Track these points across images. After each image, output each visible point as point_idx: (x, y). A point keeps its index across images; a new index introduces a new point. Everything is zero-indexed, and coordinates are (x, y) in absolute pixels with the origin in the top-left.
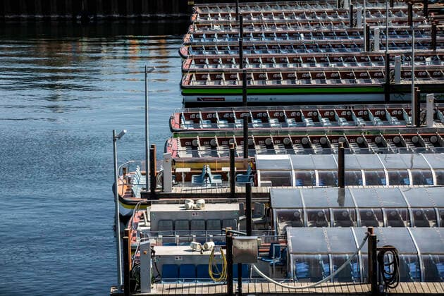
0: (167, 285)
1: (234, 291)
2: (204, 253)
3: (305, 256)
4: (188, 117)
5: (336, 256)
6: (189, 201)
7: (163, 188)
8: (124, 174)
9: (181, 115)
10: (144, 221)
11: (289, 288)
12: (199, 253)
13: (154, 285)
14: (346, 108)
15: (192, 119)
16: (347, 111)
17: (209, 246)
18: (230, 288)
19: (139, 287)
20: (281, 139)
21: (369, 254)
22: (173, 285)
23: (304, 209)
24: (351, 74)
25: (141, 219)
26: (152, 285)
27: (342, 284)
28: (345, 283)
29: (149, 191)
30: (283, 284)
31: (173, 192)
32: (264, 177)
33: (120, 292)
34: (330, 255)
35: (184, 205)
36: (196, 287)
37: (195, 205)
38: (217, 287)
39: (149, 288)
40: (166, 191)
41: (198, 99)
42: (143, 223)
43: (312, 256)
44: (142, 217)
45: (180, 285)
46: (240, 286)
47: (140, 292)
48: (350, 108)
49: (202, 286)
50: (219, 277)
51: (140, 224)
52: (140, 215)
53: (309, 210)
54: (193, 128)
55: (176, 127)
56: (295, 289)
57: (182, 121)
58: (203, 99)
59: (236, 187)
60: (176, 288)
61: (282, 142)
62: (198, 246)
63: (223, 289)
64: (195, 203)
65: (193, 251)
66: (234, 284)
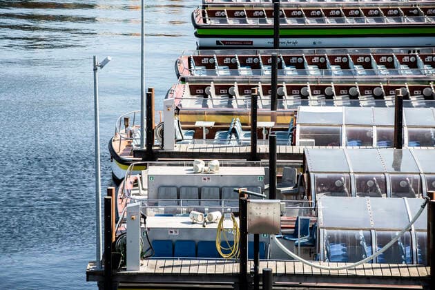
0: (161, 263)
1: (248, 271)
2: (208, 226)
3: (340, 231)
4: (198, 61)
5: (381, 233)
6: (199, 163)
7: (163, 145)
8: (127, 126)
9: (189, 59)
10: (139, 189)
11: (321, 269)
12: (201, 226)
13: (145, 262)
14: (410, 52)
15: (204, 65)
16: (410, 56)
17: (214, 218)
18: (243, 267)
19: (124, 264)
20: (322, 89)
21: (428, 231)
22: (169, 263)
23: (352, 174)
24: (414, 11)
25: (134, 186)
26: (141, 262)
27: (391, 265)
28: (396, 265)
29: (145, 148)
30: (313, 264)
31: (176, 150)
32: (305, 134)
33: (99, 269)
34: (373, 231)
35: (192, 168)
36: (198, 265)
37: (207, 168)
38: (227, 265)
39: (138, 265)
40: (167, 148)
41: (218, 42)
42: (137, 192)
43: (349, 232)
44: (135, 184)
45: (178, 262)
46: (256, 264)
47: (125, 269)
48: (414, 52)
49: (207, 264)
50: (229, 252)
51: (133, 192)
52: (133, 180)
53: (357, 176)
54: (205, 76)
55: (186, 74)
56: (329, 270)
57: (192, 66)
58: (224, 42)
59: (258, 146)
60: (173, 266)
61: (323, 93)
62: (200, 217)
63: (234, 268)
64: (206, 165)
65: (193, 223)
66: (248, 262)
